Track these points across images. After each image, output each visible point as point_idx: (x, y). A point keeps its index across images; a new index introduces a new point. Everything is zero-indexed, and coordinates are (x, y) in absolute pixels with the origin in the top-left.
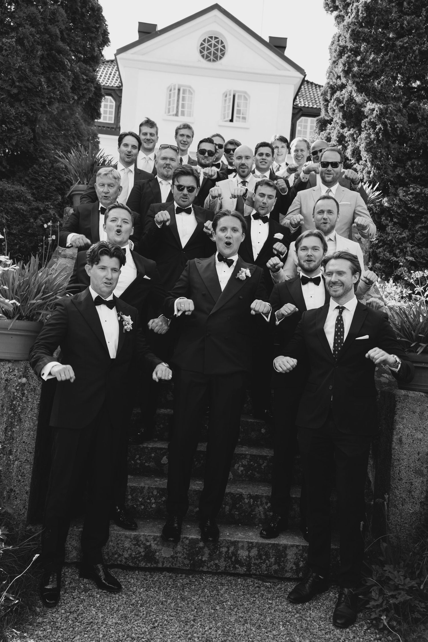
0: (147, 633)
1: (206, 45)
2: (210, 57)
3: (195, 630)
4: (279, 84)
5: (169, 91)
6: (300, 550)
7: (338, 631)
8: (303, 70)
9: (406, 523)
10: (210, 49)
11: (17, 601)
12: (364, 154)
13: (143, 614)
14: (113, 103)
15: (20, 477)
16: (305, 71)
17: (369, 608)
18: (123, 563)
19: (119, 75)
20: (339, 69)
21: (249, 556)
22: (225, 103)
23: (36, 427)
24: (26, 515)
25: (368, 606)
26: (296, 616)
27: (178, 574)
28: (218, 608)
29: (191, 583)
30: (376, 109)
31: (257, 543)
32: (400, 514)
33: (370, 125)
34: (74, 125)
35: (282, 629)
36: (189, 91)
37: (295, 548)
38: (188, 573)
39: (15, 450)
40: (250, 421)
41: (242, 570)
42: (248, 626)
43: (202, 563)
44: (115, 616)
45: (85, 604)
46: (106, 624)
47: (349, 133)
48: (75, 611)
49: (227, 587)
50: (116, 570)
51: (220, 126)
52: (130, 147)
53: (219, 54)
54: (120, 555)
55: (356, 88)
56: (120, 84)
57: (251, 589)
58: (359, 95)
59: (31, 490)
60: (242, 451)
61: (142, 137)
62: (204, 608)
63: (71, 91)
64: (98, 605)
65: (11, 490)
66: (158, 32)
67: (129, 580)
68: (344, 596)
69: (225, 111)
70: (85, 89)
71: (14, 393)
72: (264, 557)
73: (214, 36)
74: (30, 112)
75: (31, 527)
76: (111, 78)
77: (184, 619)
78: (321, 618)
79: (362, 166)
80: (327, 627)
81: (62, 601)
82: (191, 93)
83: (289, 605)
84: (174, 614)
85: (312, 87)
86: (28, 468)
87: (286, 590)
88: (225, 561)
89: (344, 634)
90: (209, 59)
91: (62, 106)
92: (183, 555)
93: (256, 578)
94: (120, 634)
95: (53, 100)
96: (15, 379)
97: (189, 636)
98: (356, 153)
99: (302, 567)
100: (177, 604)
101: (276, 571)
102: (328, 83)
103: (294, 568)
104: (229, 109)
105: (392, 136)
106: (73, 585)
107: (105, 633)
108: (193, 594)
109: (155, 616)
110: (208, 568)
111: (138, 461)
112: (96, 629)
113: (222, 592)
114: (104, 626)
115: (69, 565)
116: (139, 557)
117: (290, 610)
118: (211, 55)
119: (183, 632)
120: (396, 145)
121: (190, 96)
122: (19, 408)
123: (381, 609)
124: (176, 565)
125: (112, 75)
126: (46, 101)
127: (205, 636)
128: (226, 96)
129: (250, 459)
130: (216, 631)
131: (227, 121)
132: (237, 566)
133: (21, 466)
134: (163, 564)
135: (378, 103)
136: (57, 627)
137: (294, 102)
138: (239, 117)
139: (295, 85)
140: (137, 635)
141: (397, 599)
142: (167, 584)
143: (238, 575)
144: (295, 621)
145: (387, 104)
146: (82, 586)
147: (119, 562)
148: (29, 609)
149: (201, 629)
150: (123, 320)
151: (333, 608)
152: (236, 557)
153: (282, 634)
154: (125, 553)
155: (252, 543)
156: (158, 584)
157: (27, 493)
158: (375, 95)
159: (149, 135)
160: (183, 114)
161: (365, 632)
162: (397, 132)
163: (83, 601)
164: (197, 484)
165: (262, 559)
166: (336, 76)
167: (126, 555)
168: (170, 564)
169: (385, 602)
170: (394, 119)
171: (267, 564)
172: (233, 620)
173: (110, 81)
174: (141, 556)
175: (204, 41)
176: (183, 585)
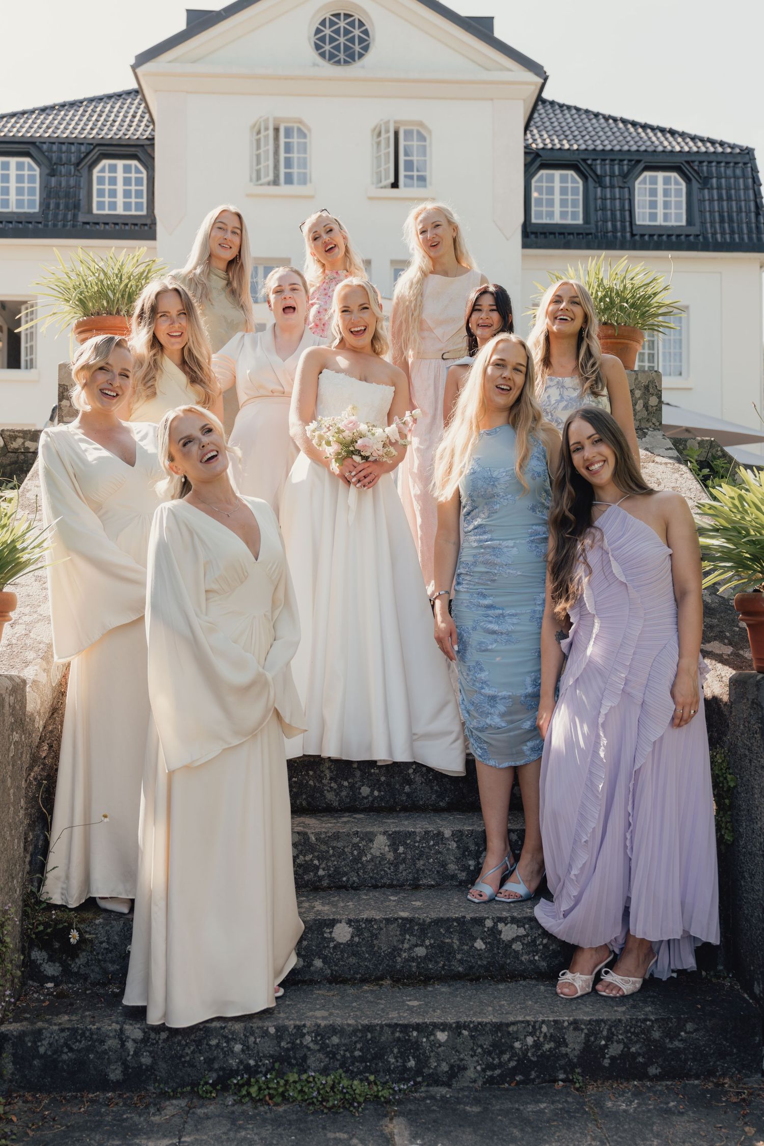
1: (327, 31)
2: (337, 56)
4: (492, 99)
5: (255, 134)
8: (541, 67)
10: (337, 40)
14: (141, 172)
16: (545, 69)
19: (147, 107)
36: (299, 130)
51: (371, 198)
53: (357, 48)
66: (223, 12)
69: (379, 166)
73: (342, 12)
76: (134, 124)
85: (554, 111)
90: (337, 59)
104: (387, 162)
118: (339, 52)
128: (379, 135)
131: (385, 187)
138: (411, 177)
139: (524, 100)
160: (289, 180)
173: (132, 129)
175: (323, 23)
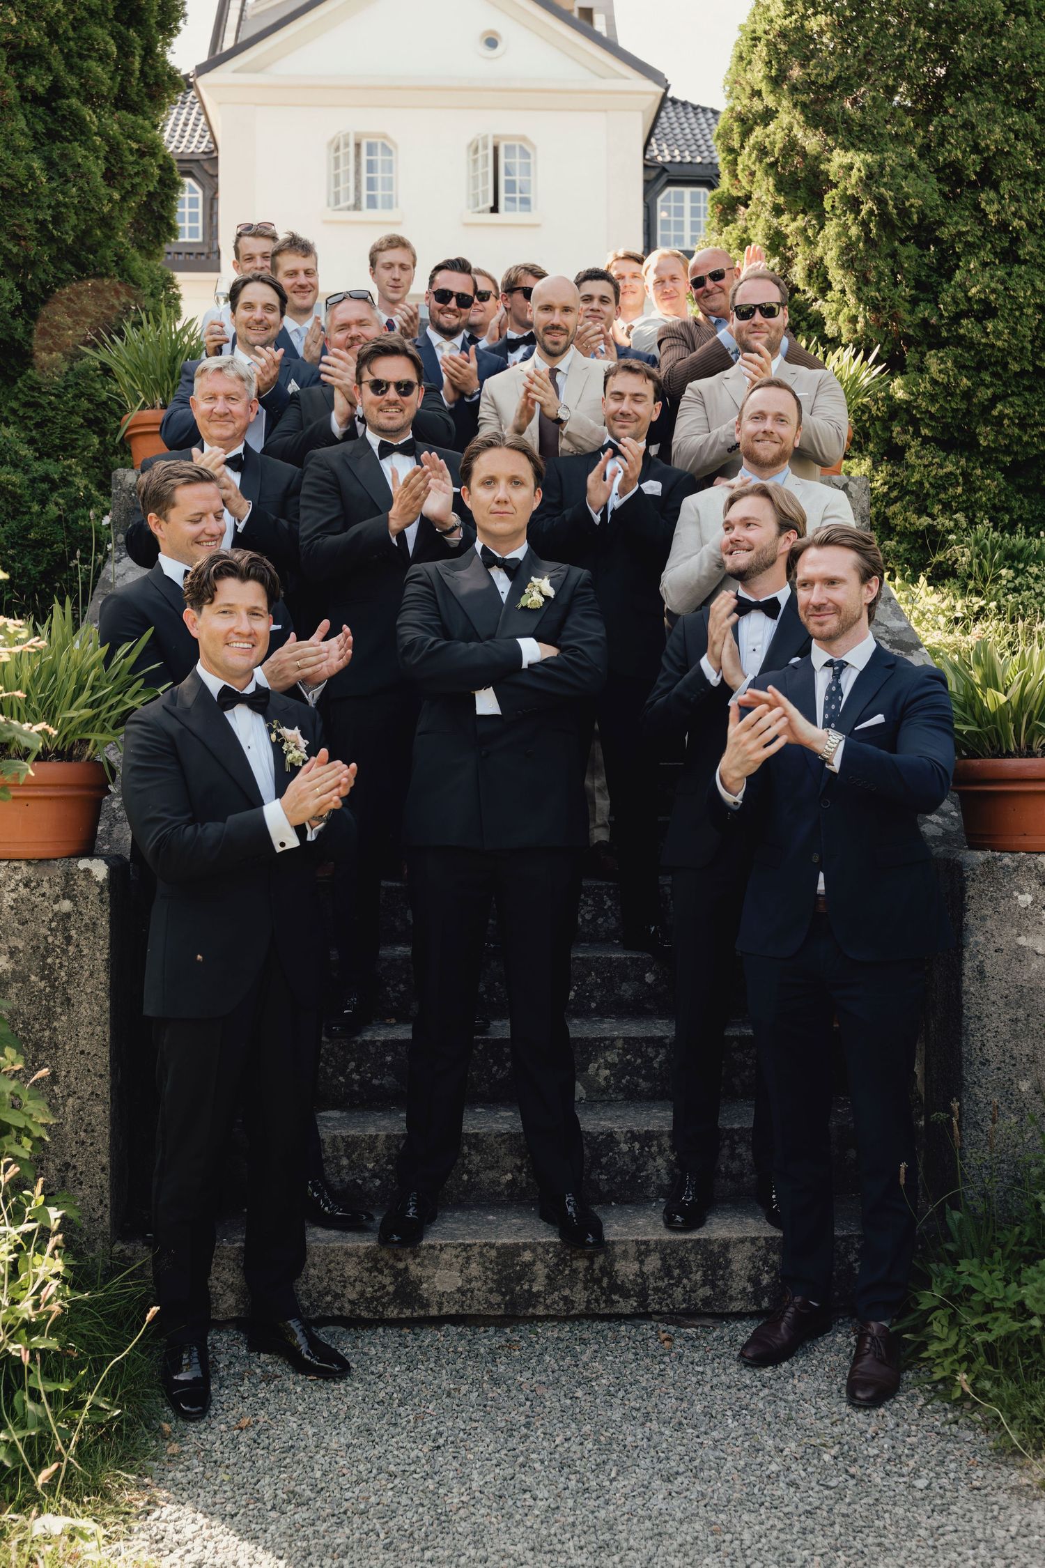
0: (423, 1461)
3: (533, 1446)
6: (760, 1248)
7: (860, 1415)
9: (1003, 1161)
11: (118, 1412)
12: (836, 275)
13: (409, 1422)
15: (83, 1134)
17: (929, 1358)
18: (346, 1313)
20: (757, 75)
21: (641, 1274)
22: (475, 169)
23: (107, 1015)
24: (107, 1219)
25: (924, 1355)
26: (762, 1395)
27: (478, 1327)
28: (579, 1393)
29: (510, 1344)
30: (857, 165)
31: (658, 1243)
32: (989, 1143)
33: (845, 204)
34: (117, 264)
35: (732, 1426)
37: (748, 1244)
38: (501, 1322)
39: (64, 1073)
40: (618, 959)
41: (627, 1306)
42: (654, 1425)
43: (532, 1298)
44: (344, 1429)
45: (271, 1408)
46: (327, 1450)
47: (793, 226)
48: (250, 1426)
49: (596, 1347)
50: (331, 1329)
52: (259, 308)
54: (337, 1296)
55: (802, 118)
56: (212, 146)
57: (652, 1345)
58: (810, 134)
59: (112, 1161)
60: (603, 1030)
61: (286, 282)
62: (547, 1396)
63: (104, 183)
64: (300, 1409)
65: (67, 1165)
67: (366, 1350)
68: (869, 1339)
70: (137, 174)
71: (46, 938)
72: (677, 1272)
74: (10, 246)
75: (123, 1247)
77: (503, 1424)
78: (818, 1392)
79: (835, 305)
80: (835, 1409)
81: (218, 1406)
82: (387, 151)
83: (744, 1372)
84: (479, 1415)
86: (100, 1113)
87: (733, 1341)
88: (585, 1289)
89: (874, 1421)
91: (85, 221)
92: (486, 1283)
93: (661, 1321)
94: (361, 1467)
95: (63, 210)
96: (46, 904)
97: (521, 1459)
98: (817, 272)
99: (768, 1286)
100: (483, 1394)
101: (706, 1301)
102: (732, 109)
103: (750, 1289)
105: (901, 229)
106: (238, 1368)
107: (326, 1467)
108: (518, 1368)
109: (435, 1423)
110: (547, 1307)
111: (356, 1077)
112: (305, 1460)
113: (584, 1358)
114: (322, 1452)
115: (221, 1326)
116: (382, 1297)
117: (748, 1382)
119: (504, 1452)
120: (912, 249)
121: (387, 158)
122: (63, 974)
123: (955, 1357)
124: (470, 1307)
125: (190, 126)
126: (47, 215)
127: (557, 1456)
129: (623, 1049)
130: (582, 1444)
132: (615, 1297)
133: (83, 1109)
134: (440, 1309)
135: (859, 149)
136: (215, 1462)
137: (645, 153)
140: (401, 1467)
141: (990, 1331)
142: (455, 1352)
143: (620, 1318)
144: (761, 1405)
145: (882, 151)
146: (258, 1371)
147: (336, 1312)
148: (147, 1427)
149: (545, 1444)
150: (283, 741)
151: (844, 1368)
152: (610, 1278)
153: (733, 1435)
154: (349, 1289)
155: (646, 1243)
156: (433, 1353)
157: (103, 1169)
158: (849, 131)
159: (302, 273)
161: (920, 1412)
162: (910, 218)
163: (264, 1403)
164: (502, 1117)
165: (672, 1278)
166: (748, 91)
167: (351, 1294)
168: (457, 1307)
169: (964, 1341)
170: (902, 187)
171: (684, 1287)
172: (616, 1416)
174: (388, 1293)
176: (493, 1353)
